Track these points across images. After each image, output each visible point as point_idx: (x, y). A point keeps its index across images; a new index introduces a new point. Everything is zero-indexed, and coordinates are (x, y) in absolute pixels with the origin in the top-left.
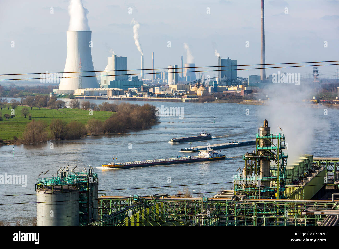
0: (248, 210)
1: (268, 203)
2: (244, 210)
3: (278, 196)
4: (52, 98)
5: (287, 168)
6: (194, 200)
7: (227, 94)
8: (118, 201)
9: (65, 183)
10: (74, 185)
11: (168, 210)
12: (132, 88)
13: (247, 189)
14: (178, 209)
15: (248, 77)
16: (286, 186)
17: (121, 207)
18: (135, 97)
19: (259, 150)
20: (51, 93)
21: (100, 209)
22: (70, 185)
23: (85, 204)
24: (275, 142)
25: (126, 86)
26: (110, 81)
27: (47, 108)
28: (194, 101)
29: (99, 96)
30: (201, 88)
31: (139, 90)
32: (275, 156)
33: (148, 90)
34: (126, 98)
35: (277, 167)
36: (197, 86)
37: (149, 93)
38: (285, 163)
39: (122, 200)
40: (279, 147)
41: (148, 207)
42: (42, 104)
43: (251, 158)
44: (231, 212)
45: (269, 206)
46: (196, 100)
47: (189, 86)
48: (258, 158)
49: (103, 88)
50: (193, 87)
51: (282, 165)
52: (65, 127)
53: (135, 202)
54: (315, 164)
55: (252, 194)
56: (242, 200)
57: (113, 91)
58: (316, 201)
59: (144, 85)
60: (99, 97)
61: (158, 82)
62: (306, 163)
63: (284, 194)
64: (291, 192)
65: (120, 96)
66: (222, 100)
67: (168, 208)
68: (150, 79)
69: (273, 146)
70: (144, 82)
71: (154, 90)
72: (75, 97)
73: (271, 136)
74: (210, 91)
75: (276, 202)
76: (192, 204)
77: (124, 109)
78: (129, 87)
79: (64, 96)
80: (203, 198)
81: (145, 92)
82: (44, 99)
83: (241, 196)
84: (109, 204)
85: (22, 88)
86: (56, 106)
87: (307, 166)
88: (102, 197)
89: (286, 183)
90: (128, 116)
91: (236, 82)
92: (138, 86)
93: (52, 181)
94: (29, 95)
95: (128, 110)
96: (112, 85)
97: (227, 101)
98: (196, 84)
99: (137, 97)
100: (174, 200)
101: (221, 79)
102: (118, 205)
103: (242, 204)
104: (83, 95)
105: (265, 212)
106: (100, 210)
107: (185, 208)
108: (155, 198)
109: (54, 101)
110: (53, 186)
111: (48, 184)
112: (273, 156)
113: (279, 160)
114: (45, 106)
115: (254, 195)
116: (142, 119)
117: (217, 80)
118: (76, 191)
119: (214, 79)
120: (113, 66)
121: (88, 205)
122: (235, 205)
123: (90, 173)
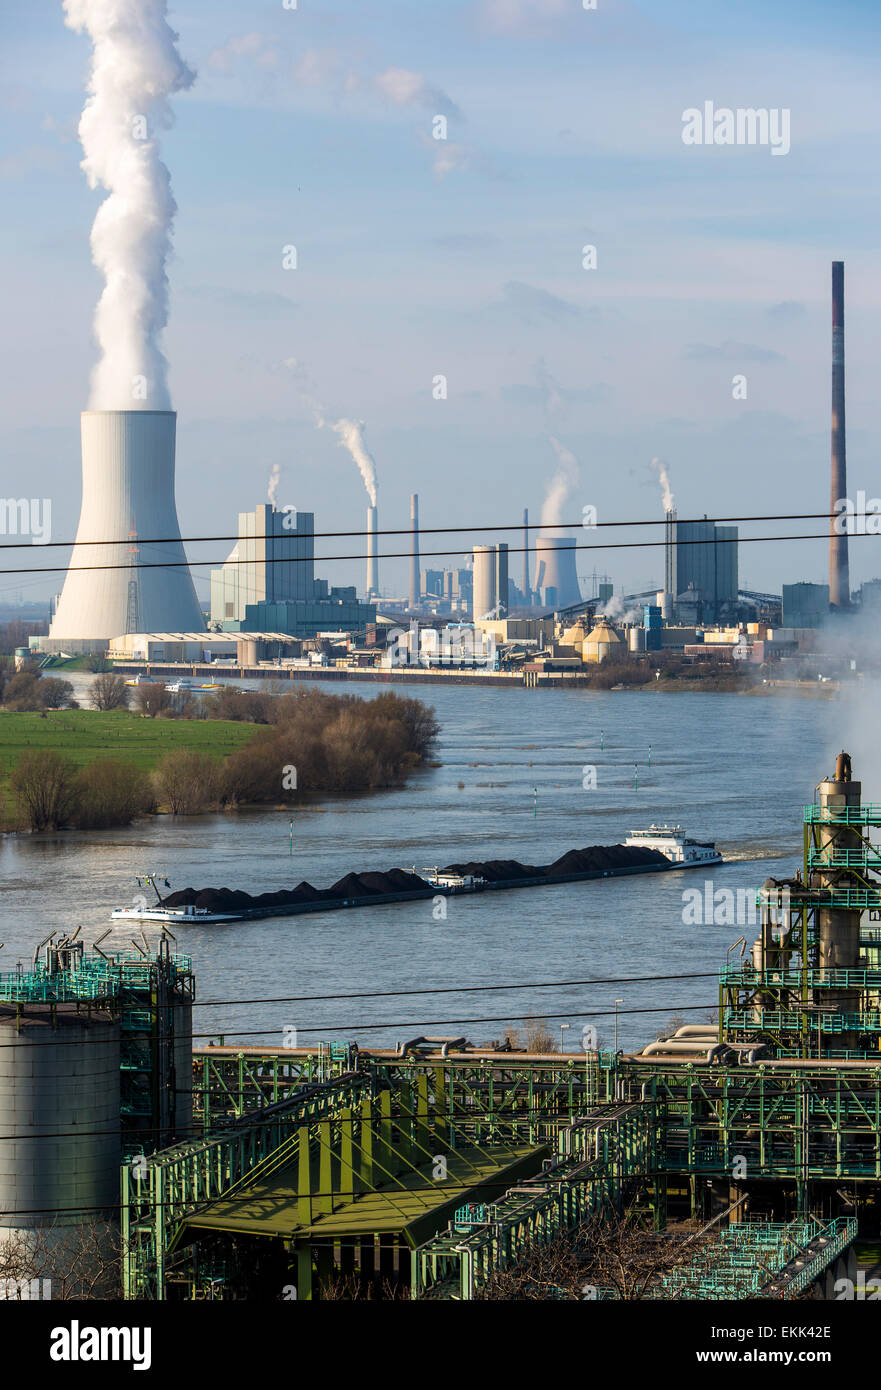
0: (774, 1103)
1: (849, 1076)
2: (759, 1103)
4: (22, 670)
6: (566, 1063)
7: (701, 657)
8: (269, 1066)
9: (66, 992)
10: (99, 1001)
11: (464, 1099)
12: (332, 631)
14: (503, 1099)
15: (780, 593)
17: (281, 1089)
18: (342, 665)
19: (817, 871)
20: (19, 652)
21: (202, 1093)
22: (85, 1000)
23: (145, 1077)
24: (879, 840)
25: (306, 627)
26: (247, 606)
27: (3, 709)
28: (573, 684)
29: (205, 662)
30: (599, 632)
31: (360, 642)
32: (877, 891)
34: (310, 669)
36: (584, 623)
39: (286, 1063)
41: (387, 1087)
44: (707, 1109)
45: (853, 1085)
46: (580, 679)
47: (554, 626)
48: (814, 900)
49: (219, 630)
50: (566, 631)
52: (73, 780)
53: (335, 1067)
55: (789, 1041)
56: (750, 1063)
57: (259, 643)
59: (380, 619)
60: (204, 666)
61: (434, 611)
65: (286, 664)
66: (679, 681)
67: (464, 1093)
68: (403, 600)
69: (871, 856)
70: (378, 609)
72: (110, 667)
73: (864, 815)
74: (633, 646)
76: (556, 1078)
77: (299, 714)
78: (320, 627)
79: (67, 661)
80: (598, 1054)
81: (383, 647)
83: (746, 1049)
84: (236, 1078)
86: (39, 702)
88: (208, 1050)
90: (313, 740)
91: (733, 610)
92: (357, 623)
93: (16, 984)
95: (314, 717)
96: (255, 618)
97: (697, 684)
98: (581, 618)
99: (350, 666)
100: (486, 1060)
101: (675, 600)
102: (271, 1079)
103: (752, 1080)
104: (144, 660)
105: (839, 1110)
106: (202, 1101)
107: (530, 1091)
108: (412, 1052)
109: (28, 683)
110: (21, 1006)
112: (871, 893)
115: (796, 1045)
116: (371, 754)
117: (660, 600)
118: (110, 1024)
119: (648, 600)
120: (258, 550)
121: (154, 1078)
122: (725, 1081)
123: (164, 955)
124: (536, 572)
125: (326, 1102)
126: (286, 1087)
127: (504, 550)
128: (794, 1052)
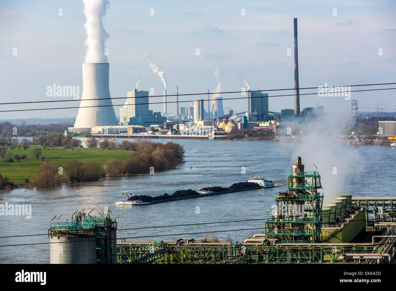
0: (281, 256)
1: (302, 248)
2: (276, 256)
3: (313, 240)
4: (67, 137)
5: (323, 209)
6: (222, 245)
7: (258, 130)
8: (138, 247)
9: (81, 228)
10: (90, 230)
11: (194, 256)
12: (154, 125)
13: (279, 232)
14: (205, 256)
15: (281, 112)
16: (322, 229)
17: (142, 254)
18: (157, 134)
19: (292, 190)
20: (66, 132)
21: (119, 255)
22: (86, 230)
23: (103, 251)
24: (309, 181)
25: (147, 123)
26: (130, 118)
27: (61, 148)
29: (118, 134)
30: (229, 124)
31: (162, 127)
32: (309, 195)
33: (172, 127)
34: (148, 135)
35: (311, 208)
36: (225, 121)
37: (173, 130)
38: (320, 203)
39: (143, 246)
40: (314, 186)
41: (172, 253)
42: (56, 144)
43: (283, 198)
44: (262, 257)
45: (303, 250)
46: (224, 137)
47: (217, 122)
48: (291, 198)
49: (122, 125)
50: (220, 124)
51: (318, 206)
52: (81, 168)
53: (157, 247)
54: (354, 204)
55: (285, 238)
56: (274, 244)
57: (134, 128)
58: (354, 244)
59: (167, 121)
60: (118, 135)
61: (183, 119)
62: (344, 203)
63: (319, 237)
64: (328, 235)
65: (141, 134)
66: (252, 137)
67: (194, 254)
68: (174, 115)
69: (307, 186)
70: (167, 118)
71: (178, 127)
72: (91, 136)
73: (305, 174)
74: (239, 128)
75: (312, 246)
76: (219, 250)
77: (145, 148)
78: (151, 123)
79: (79, 134)
80: (231, 243)
81: (168, 129)
82: (58, 137)
83: (273, 240)
84: (129, 251)
85: (34, 126)
86: (71, 146)
87: (345, 206)
88: (121, 243)
89: (322, 226)
90: (149, 155)
91: (267, 117)
92: (161, 122)
93: (66, 225)
94: (42, 134)
95: (149, 149)
96: (132, 121)
97: (258, 138)
98: (224, 120)
99: (159, 134)
100: (199, 245)
101: (251, 114)
102: (139, 251)
103: (274, 249)
104: (101, 134)
105: (299, 257)
106: (120, 258)
107: (212, 253)
108: (179, 243)
109: (68, 140)
110: (68, 231)
111: (62, 229)
112: (307, 196)
113: (314, 200)
114: (60, 145)
115: (287, 239)
116: (165, 159)
117: (247, 115)
118: (93, 236)
119: (243, 115)
120: (133, 101)
121: (106, 251)
122: (267, 250)
123: (108, 217)
124: (211, 107)
125: (155, 257)
126: (143, 253)
127: (202, 100)
128: (286, 241)
